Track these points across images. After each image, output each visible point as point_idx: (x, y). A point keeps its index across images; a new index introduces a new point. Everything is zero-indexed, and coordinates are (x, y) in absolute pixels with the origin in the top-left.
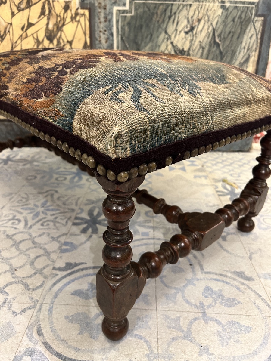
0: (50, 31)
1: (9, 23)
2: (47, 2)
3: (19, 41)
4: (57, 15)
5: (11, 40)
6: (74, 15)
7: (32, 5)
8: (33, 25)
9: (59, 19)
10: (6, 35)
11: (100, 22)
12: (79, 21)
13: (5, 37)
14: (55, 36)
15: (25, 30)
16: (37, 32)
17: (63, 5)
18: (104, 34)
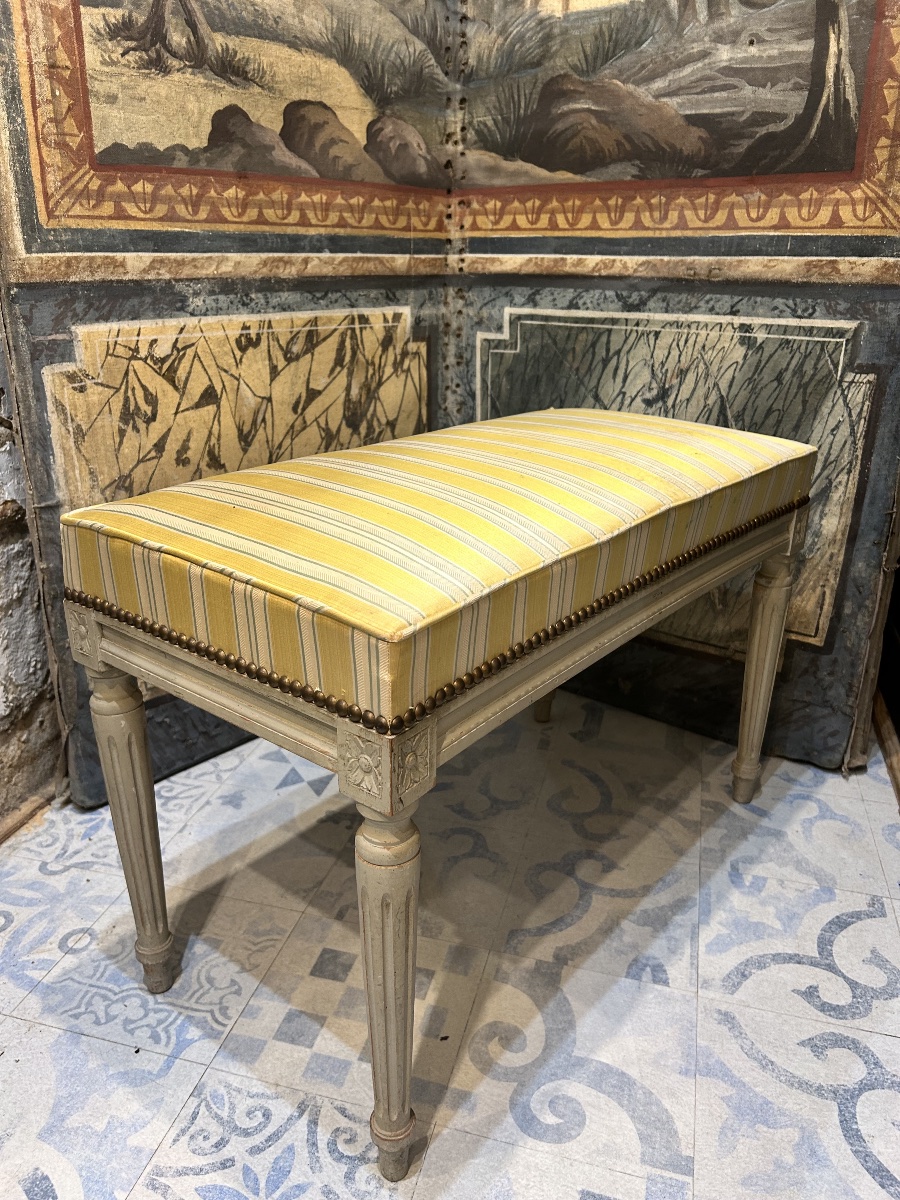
0: (354, 403)
1: (263, 398)
2: (349, 332)
3: (288, 441)
4: (367, 361)
5: (267, 441)
6: (399, 357)
7: (318, 344)
8: (320, 393)
9: (371, 371)
10: (257, 431)
11: (447, 367)
12: (409, 369)
13: (254, 436)
14: (364, 414)
15: (299, 411)
16: (327, 409)
17: (381, 335)
18: (454, 392)
